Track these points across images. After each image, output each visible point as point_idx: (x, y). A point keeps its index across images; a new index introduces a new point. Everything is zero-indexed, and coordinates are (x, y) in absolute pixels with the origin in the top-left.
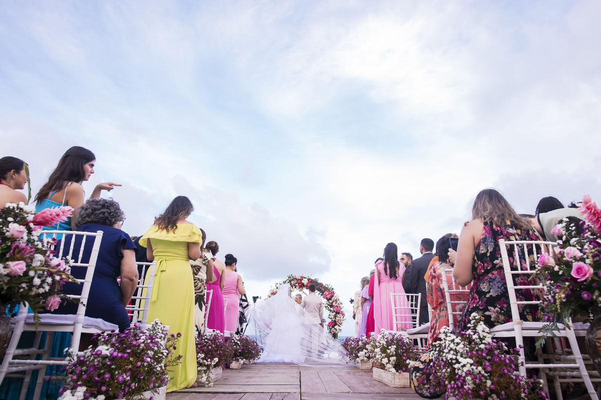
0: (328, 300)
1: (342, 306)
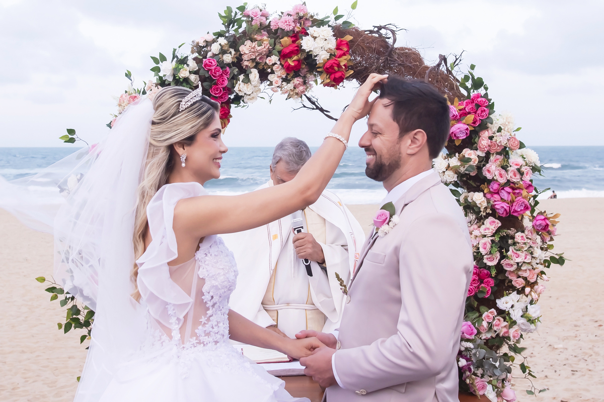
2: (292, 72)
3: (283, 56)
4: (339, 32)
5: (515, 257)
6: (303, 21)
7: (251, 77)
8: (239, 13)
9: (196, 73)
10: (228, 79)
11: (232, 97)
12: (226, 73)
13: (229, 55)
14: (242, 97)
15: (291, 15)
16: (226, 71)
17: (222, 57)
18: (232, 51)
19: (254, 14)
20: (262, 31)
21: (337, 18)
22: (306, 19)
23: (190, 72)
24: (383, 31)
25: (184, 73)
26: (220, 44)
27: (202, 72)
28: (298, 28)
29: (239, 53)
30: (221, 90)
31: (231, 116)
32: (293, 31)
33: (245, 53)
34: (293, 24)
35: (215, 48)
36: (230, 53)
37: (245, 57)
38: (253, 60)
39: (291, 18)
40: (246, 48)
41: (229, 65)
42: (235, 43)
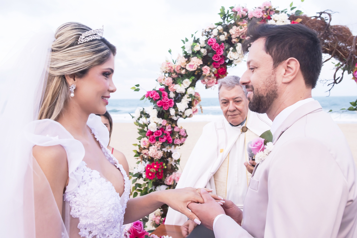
4: (292, 17)
6: (269, 11)
7: (237, 48)
8: (230, 10)
9: (204, 48)
10: (223, 50)
11: (227, 61)
12: (222, 46)
13: (223, 35)
14: (232, 61)
15: (260, 8)
16: (222, 45)
17: (219, 37)
18: (226, 33)
19: (238, 9)
20: (243, 20)
21: (292, 9)
22: (271, 10)
23: (201, 48)
24: (323, 16)
25: (197, 48)
26: (218, 30)
27: (208, 47)
28: (265, 15)
29: (229, 34)
30: (219, 57)
31: (228, 73)
32: (262, 18)
33: (233, 34)
34: (262, 14)
35: (215, 32)
36: (224, 34)
37: (233, 37)
38: (238, 38)
39: (261, 10)
40: (233, 31)
41: (223, 42)
42: (227, 29)
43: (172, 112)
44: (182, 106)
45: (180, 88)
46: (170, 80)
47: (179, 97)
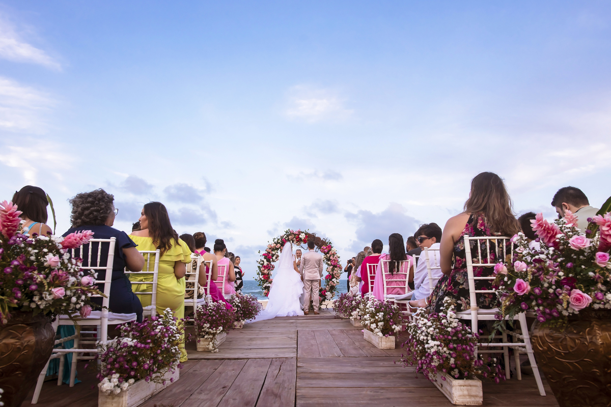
0: (326, 254)
1: (339, 260)
2: (298, 241)
3: (296, 238)
4: (306, 234)
5: (335, 272)
6: (300, 233)
8: (288, 231)
15: (297, 232)
19: (291, 231)
20: (292, 234)
27: (281, 240)
32: (298, 234)
35: (284, 237)
36: (287, 238)
40: (290, 237)
42: (288, 236)
43: (271, 260)
44: (274, 258)
45: (273, 252)
46: (270, 250)
47: (273, 255)
